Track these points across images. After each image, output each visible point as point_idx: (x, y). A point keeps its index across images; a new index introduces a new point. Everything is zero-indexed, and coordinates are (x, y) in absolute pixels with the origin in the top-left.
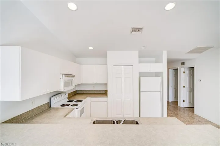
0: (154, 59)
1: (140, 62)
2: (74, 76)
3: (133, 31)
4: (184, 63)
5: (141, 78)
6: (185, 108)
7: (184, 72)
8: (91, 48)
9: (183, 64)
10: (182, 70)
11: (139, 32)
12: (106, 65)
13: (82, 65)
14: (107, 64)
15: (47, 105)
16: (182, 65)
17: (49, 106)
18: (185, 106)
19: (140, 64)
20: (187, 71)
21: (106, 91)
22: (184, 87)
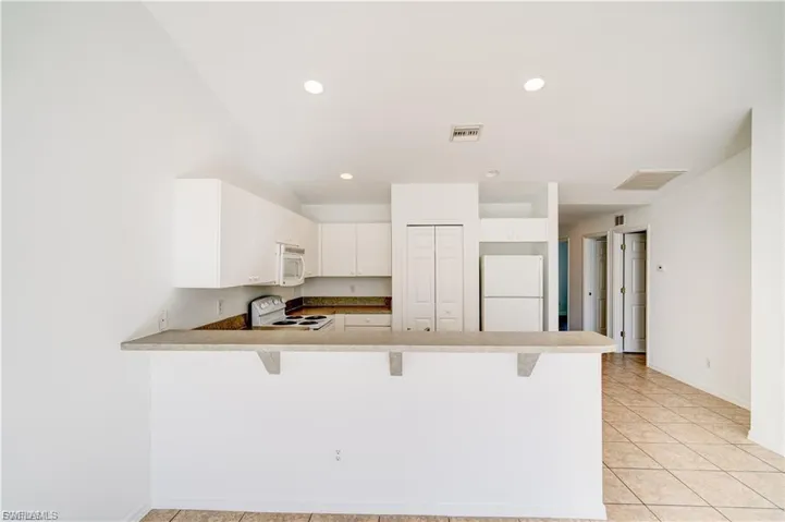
0: (527, 206)
1: (483, 215)
2: (302, 252)
3: (455, 134)
4: (622, 217)
5: (486, 259)
6: (626, 356)
7: (623, 247)
8: (347, 176)
9: (619, 220)
10: (618, 239)
11: (473, 138)
12: (388, 225)
13: (320, 225)
14: (390, 222)
15: (243, 320)
16: (617, 224)
17: (247, 322)
18: (626, 350)
19: (484, 220)
20: (632, 244)
21: (389, 300)
22: (623, 290)
